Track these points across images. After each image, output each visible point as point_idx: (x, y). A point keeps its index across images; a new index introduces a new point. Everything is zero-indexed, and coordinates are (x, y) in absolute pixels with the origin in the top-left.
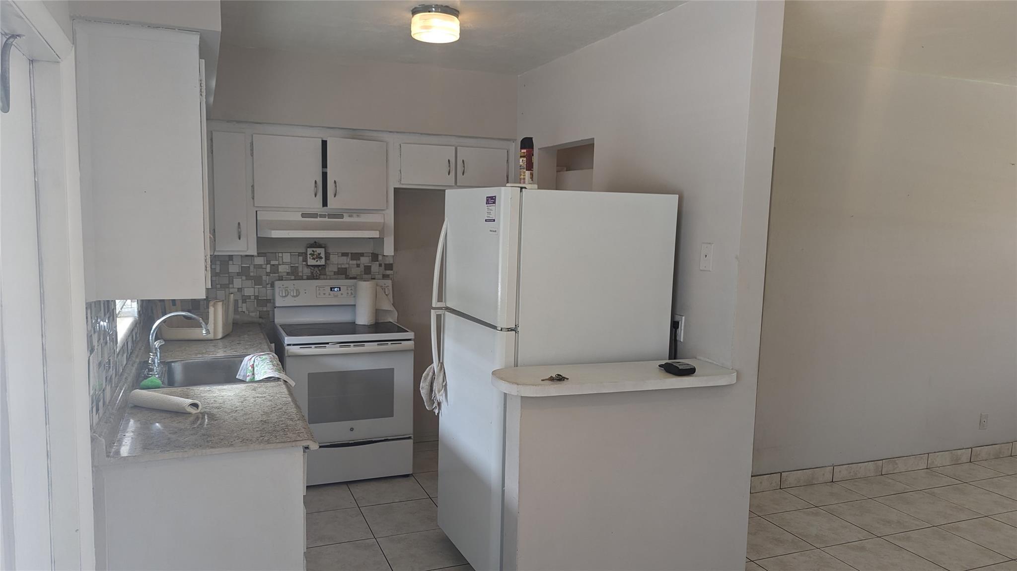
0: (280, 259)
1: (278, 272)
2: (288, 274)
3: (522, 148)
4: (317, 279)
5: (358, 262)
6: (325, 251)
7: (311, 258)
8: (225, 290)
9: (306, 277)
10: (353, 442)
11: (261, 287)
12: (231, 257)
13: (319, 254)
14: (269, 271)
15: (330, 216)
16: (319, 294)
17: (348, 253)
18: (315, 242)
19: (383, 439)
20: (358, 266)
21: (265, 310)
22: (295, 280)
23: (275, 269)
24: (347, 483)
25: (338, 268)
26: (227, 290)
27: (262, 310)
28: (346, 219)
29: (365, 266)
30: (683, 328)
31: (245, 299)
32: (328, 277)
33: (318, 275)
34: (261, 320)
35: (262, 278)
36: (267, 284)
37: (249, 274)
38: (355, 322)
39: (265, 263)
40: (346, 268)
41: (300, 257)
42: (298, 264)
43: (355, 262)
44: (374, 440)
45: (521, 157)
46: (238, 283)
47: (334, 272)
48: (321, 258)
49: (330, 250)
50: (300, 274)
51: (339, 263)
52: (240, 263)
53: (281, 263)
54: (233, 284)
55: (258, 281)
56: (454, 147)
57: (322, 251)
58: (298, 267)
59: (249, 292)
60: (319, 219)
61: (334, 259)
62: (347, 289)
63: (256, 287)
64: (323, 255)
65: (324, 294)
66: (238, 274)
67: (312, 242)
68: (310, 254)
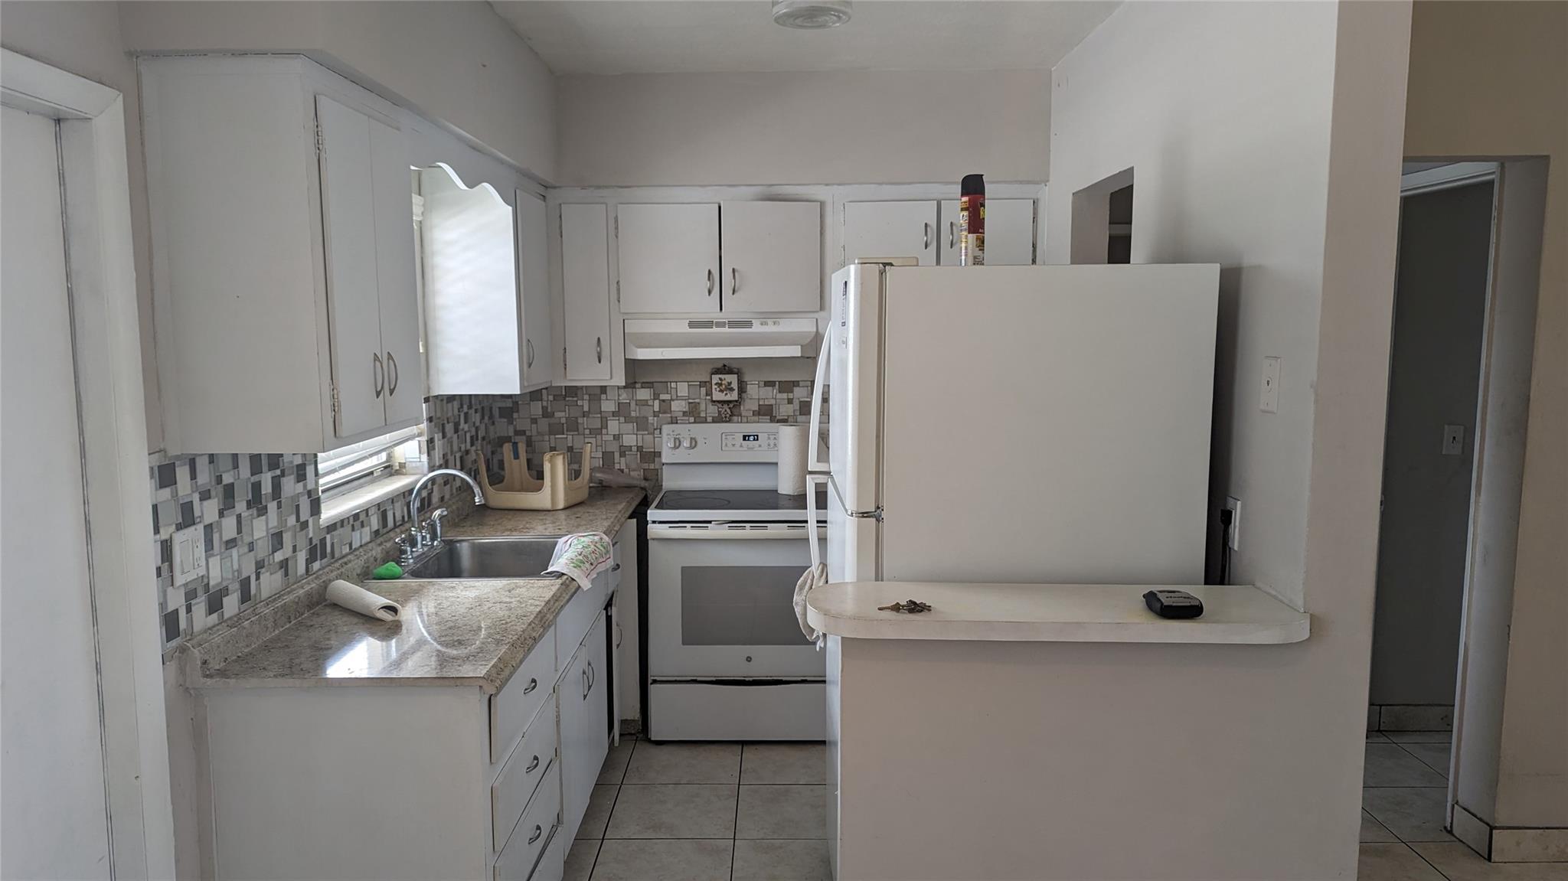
0: (673, 391)
1: (671, 411)
2: (684, 413)
3: (963, 195)
4: (726, 422)
5: (791, 396)
6: (738, 380)
7: (718, 389)
8: (596, 437)
9: (711, 418)
10: (751, 679)
11: (646, 432)
12: (603, 389)
13: (730, 384)
14: (658, 410)
15: (733, 324)
16: (726, 445)
17: (775, 382)
18: (725, 366)
19: (799, 679)
20: (790, 401)
21: (653, 468)
22: (695, 422)
23: (665, 407)
24: (743, 743)
25: (759, 405)
26: (599, 437)
27: (647, 467)
28: (757, 328)
29: (800, 402)
30: (1237, 524)
31: (624, 451)
32: (745, 420)
33: (728, 415)
34: (644, 484)
35: (648, 420)
36: (655, 429)
37: (630, 413)
38: (777, 491)
39: (652, 398)
40: (772, 405)
41: (702, 389)
42: (700, 399)
43: (785, 396)
44: (784, 679)
45: (962, 210)
46: (613, 426)
47: (754, 411)
48: (732, 390)
49: (746, 378)
50: (703, 415)
51: (761, 397)
52: (617, 398)
53: (674, 397)
54: (607, 428)
55: (641, 424)
56: (935, 202)
57: (732, 379)
58: (699, 403)
59: (629, 440)
60: (715, 330)
61: (753, 390)
62: (769, 438)
63: (639, 433)
64: (735, 385)
65: (734, 445)
66: (614, 414)
67: (720, 365)
68: (716, 384)
